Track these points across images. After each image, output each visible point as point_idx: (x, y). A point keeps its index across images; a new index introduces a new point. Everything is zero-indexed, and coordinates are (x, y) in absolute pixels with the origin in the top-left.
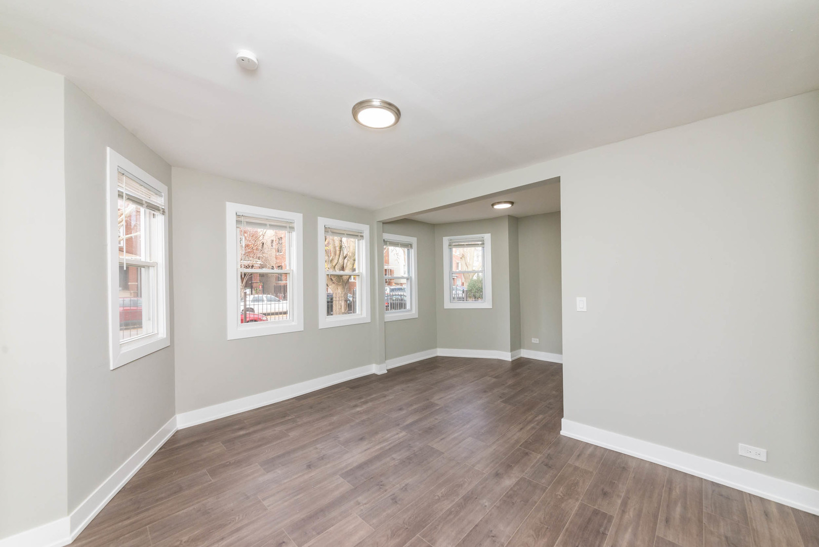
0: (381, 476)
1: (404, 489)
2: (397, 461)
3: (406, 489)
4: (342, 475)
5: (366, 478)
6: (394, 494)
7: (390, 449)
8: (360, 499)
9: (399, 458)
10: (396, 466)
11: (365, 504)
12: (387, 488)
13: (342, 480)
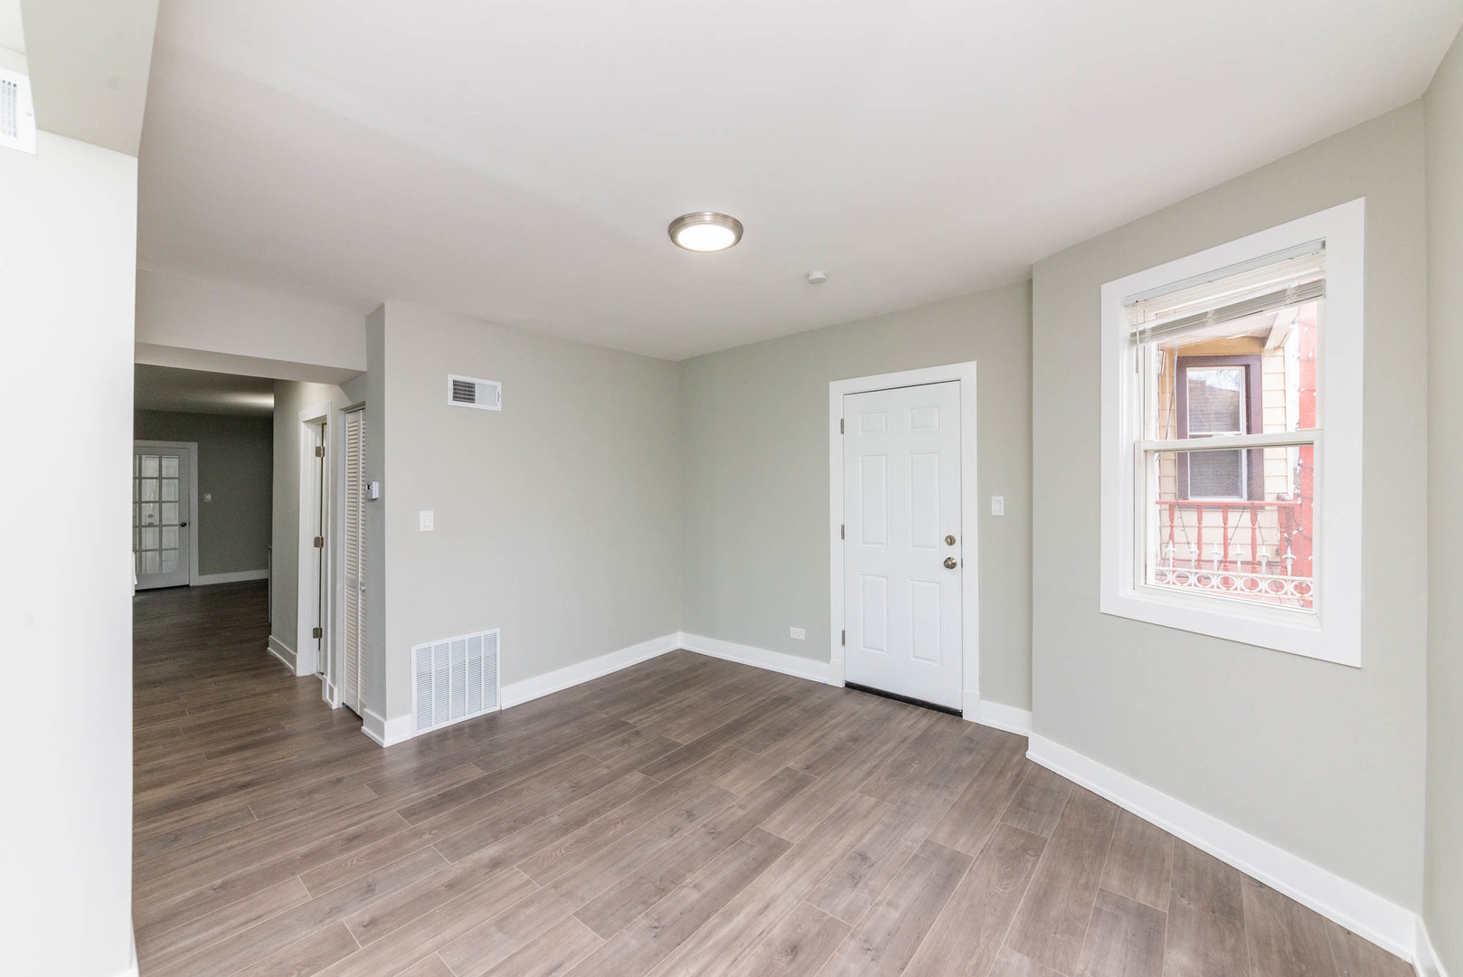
0: (717, 849)
1: (676, 830)
2: (688, 881)
3: (672, 830)
4: (789, 845)
5: (743, 842)
6: (691, 821)
7: (708, 917)
8: (741, 813)
9: (686, 890)
10: (690, 871)
11: (731, 807)
12: (703, 829)
13: (784, 836)
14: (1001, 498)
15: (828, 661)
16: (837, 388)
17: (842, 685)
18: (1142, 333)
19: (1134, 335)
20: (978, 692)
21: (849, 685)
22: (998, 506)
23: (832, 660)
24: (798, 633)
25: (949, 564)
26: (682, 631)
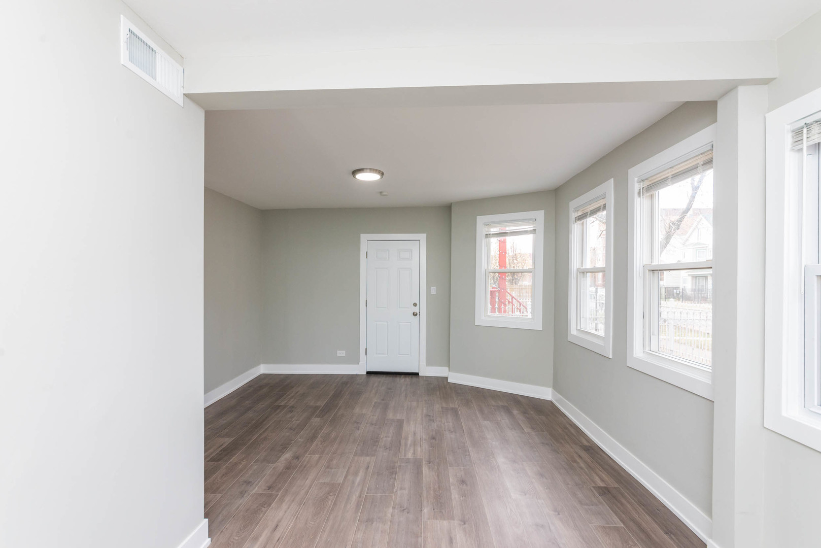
14: (435, 288)
15: (359, 364)
16: (364, 237)
17: (365, 373)
18: (489, 234)
19: (486, 235)
20: (425, 364)
21: (368, 373)
22: (434, 290)
23: (360, 363)
24: (341, 353)
25: (415, 314)
26: (263, 364)
